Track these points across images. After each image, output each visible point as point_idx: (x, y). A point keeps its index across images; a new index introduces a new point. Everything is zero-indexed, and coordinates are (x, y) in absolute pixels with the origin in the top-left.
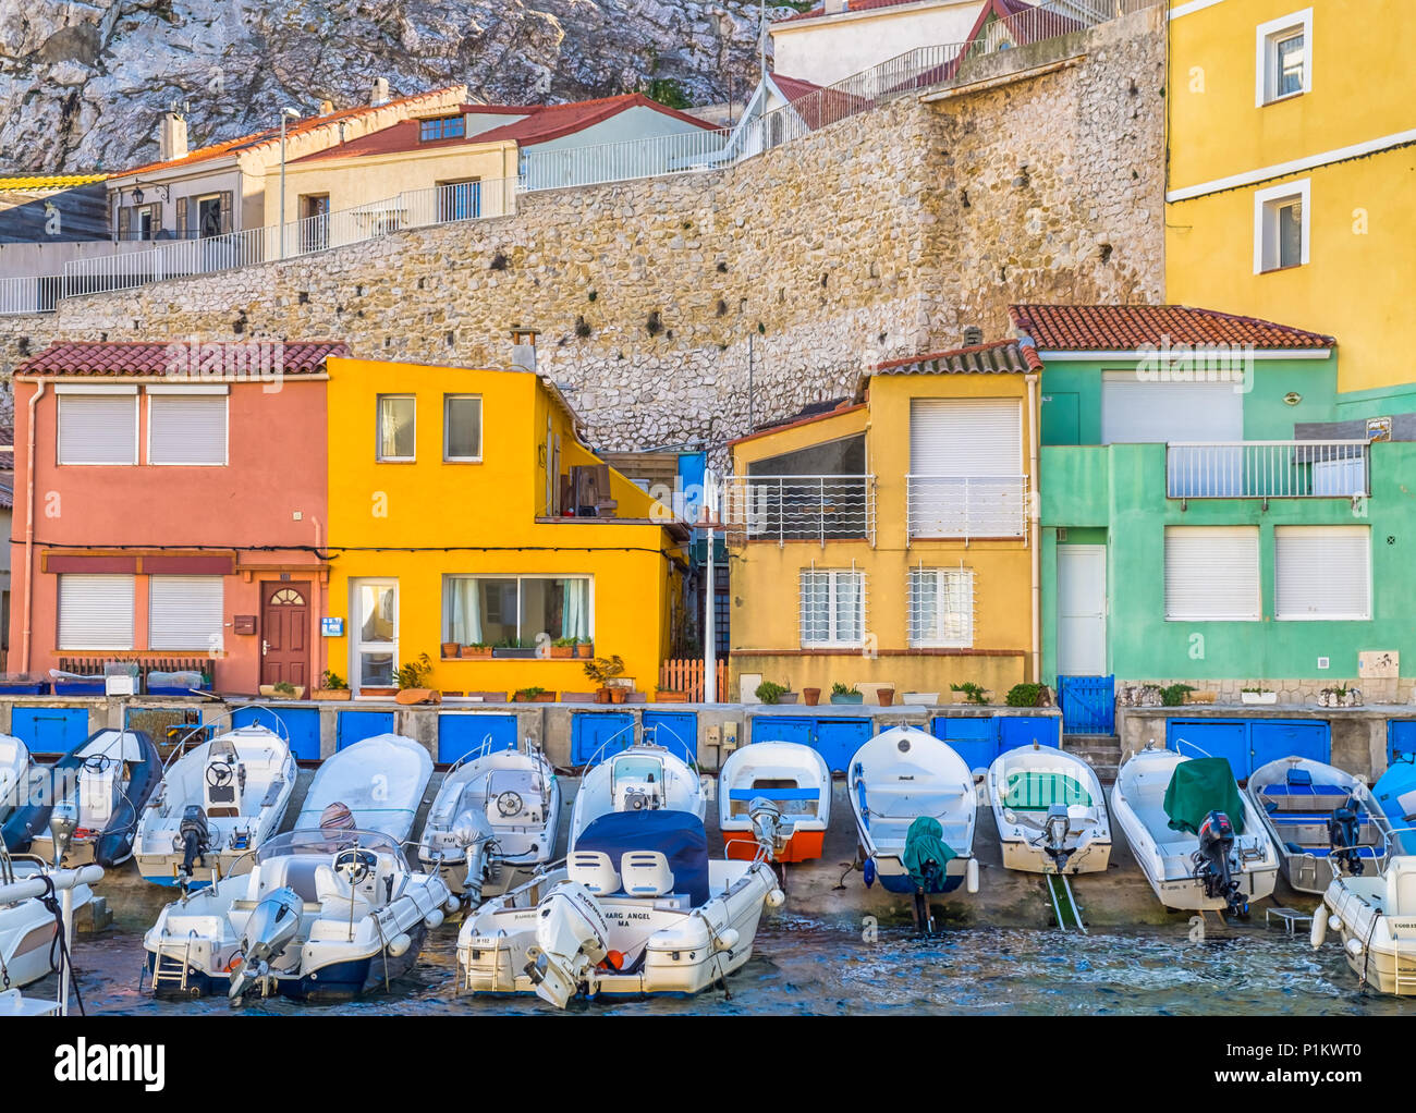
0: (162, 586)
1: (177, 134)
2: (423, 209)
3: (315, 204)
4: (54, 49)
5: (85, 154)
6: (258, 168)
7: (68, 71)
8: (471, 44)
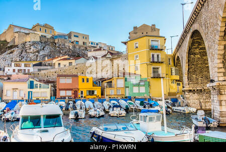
0: (67, 91)
1: (46, 59)
2: (68, 65)
3: (59, 64)
4: (36, 52)
5: (38, 60)
6: (54, 61)
7: (37, 54)
8: (65, 52)
